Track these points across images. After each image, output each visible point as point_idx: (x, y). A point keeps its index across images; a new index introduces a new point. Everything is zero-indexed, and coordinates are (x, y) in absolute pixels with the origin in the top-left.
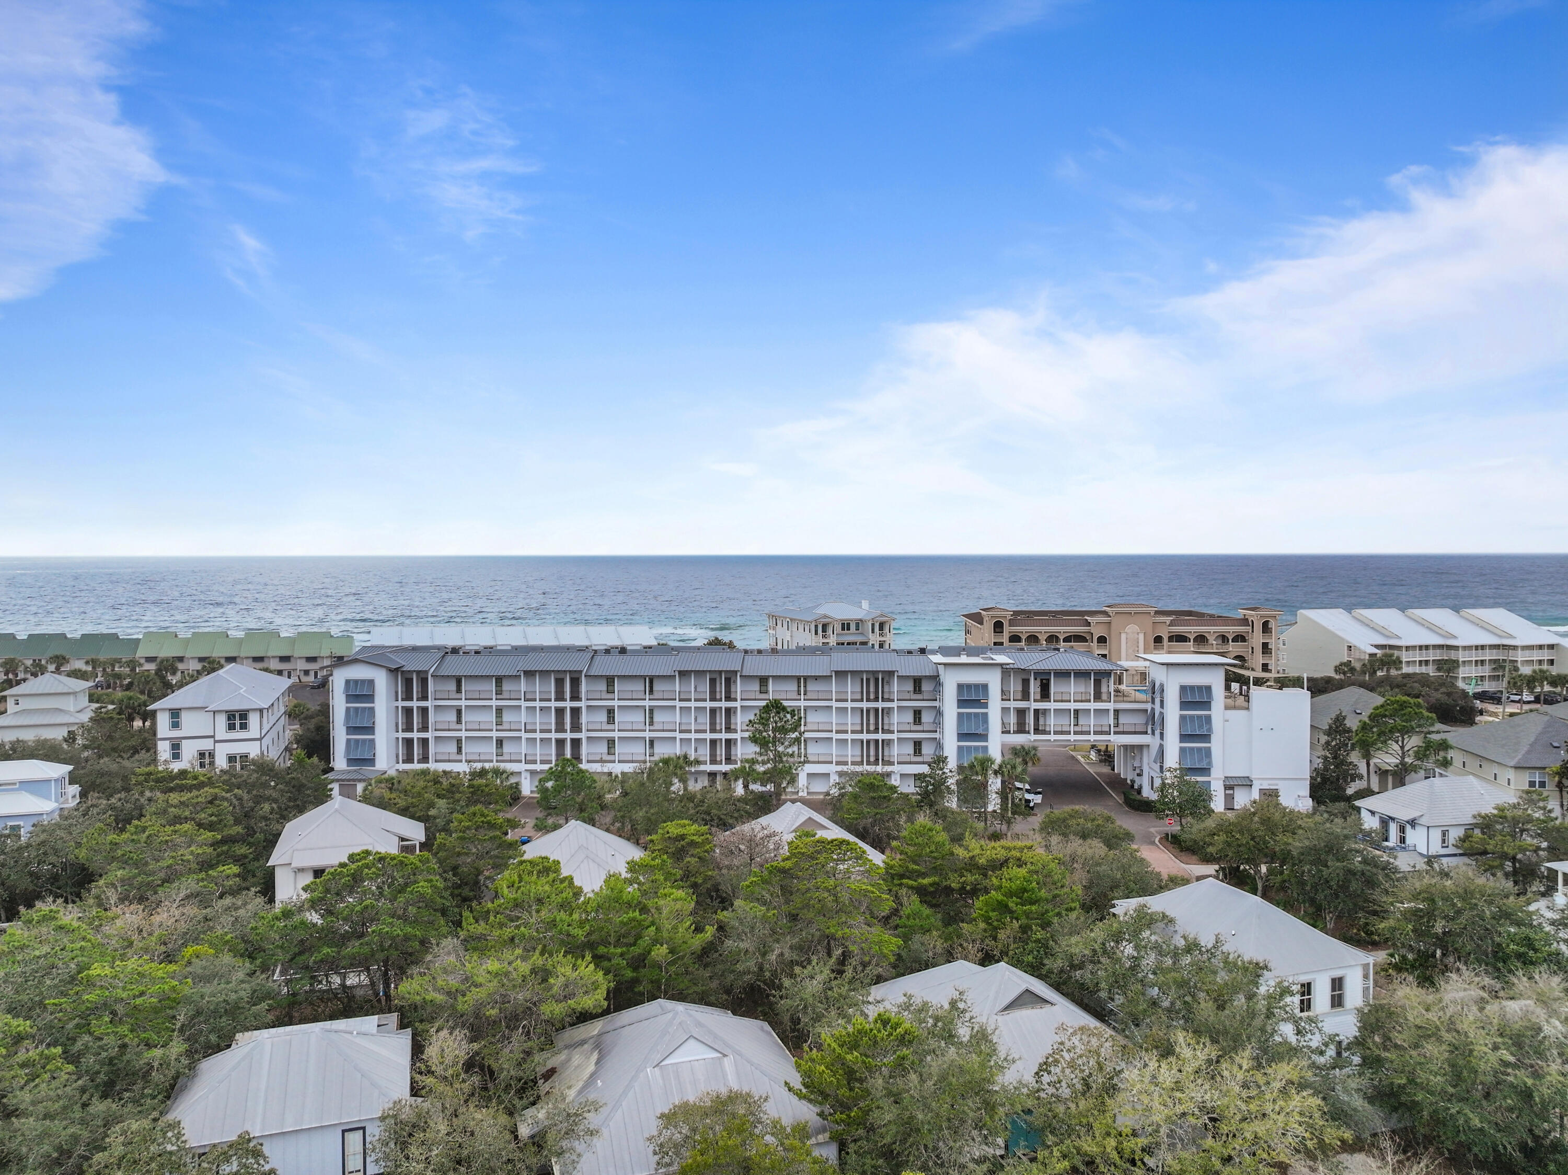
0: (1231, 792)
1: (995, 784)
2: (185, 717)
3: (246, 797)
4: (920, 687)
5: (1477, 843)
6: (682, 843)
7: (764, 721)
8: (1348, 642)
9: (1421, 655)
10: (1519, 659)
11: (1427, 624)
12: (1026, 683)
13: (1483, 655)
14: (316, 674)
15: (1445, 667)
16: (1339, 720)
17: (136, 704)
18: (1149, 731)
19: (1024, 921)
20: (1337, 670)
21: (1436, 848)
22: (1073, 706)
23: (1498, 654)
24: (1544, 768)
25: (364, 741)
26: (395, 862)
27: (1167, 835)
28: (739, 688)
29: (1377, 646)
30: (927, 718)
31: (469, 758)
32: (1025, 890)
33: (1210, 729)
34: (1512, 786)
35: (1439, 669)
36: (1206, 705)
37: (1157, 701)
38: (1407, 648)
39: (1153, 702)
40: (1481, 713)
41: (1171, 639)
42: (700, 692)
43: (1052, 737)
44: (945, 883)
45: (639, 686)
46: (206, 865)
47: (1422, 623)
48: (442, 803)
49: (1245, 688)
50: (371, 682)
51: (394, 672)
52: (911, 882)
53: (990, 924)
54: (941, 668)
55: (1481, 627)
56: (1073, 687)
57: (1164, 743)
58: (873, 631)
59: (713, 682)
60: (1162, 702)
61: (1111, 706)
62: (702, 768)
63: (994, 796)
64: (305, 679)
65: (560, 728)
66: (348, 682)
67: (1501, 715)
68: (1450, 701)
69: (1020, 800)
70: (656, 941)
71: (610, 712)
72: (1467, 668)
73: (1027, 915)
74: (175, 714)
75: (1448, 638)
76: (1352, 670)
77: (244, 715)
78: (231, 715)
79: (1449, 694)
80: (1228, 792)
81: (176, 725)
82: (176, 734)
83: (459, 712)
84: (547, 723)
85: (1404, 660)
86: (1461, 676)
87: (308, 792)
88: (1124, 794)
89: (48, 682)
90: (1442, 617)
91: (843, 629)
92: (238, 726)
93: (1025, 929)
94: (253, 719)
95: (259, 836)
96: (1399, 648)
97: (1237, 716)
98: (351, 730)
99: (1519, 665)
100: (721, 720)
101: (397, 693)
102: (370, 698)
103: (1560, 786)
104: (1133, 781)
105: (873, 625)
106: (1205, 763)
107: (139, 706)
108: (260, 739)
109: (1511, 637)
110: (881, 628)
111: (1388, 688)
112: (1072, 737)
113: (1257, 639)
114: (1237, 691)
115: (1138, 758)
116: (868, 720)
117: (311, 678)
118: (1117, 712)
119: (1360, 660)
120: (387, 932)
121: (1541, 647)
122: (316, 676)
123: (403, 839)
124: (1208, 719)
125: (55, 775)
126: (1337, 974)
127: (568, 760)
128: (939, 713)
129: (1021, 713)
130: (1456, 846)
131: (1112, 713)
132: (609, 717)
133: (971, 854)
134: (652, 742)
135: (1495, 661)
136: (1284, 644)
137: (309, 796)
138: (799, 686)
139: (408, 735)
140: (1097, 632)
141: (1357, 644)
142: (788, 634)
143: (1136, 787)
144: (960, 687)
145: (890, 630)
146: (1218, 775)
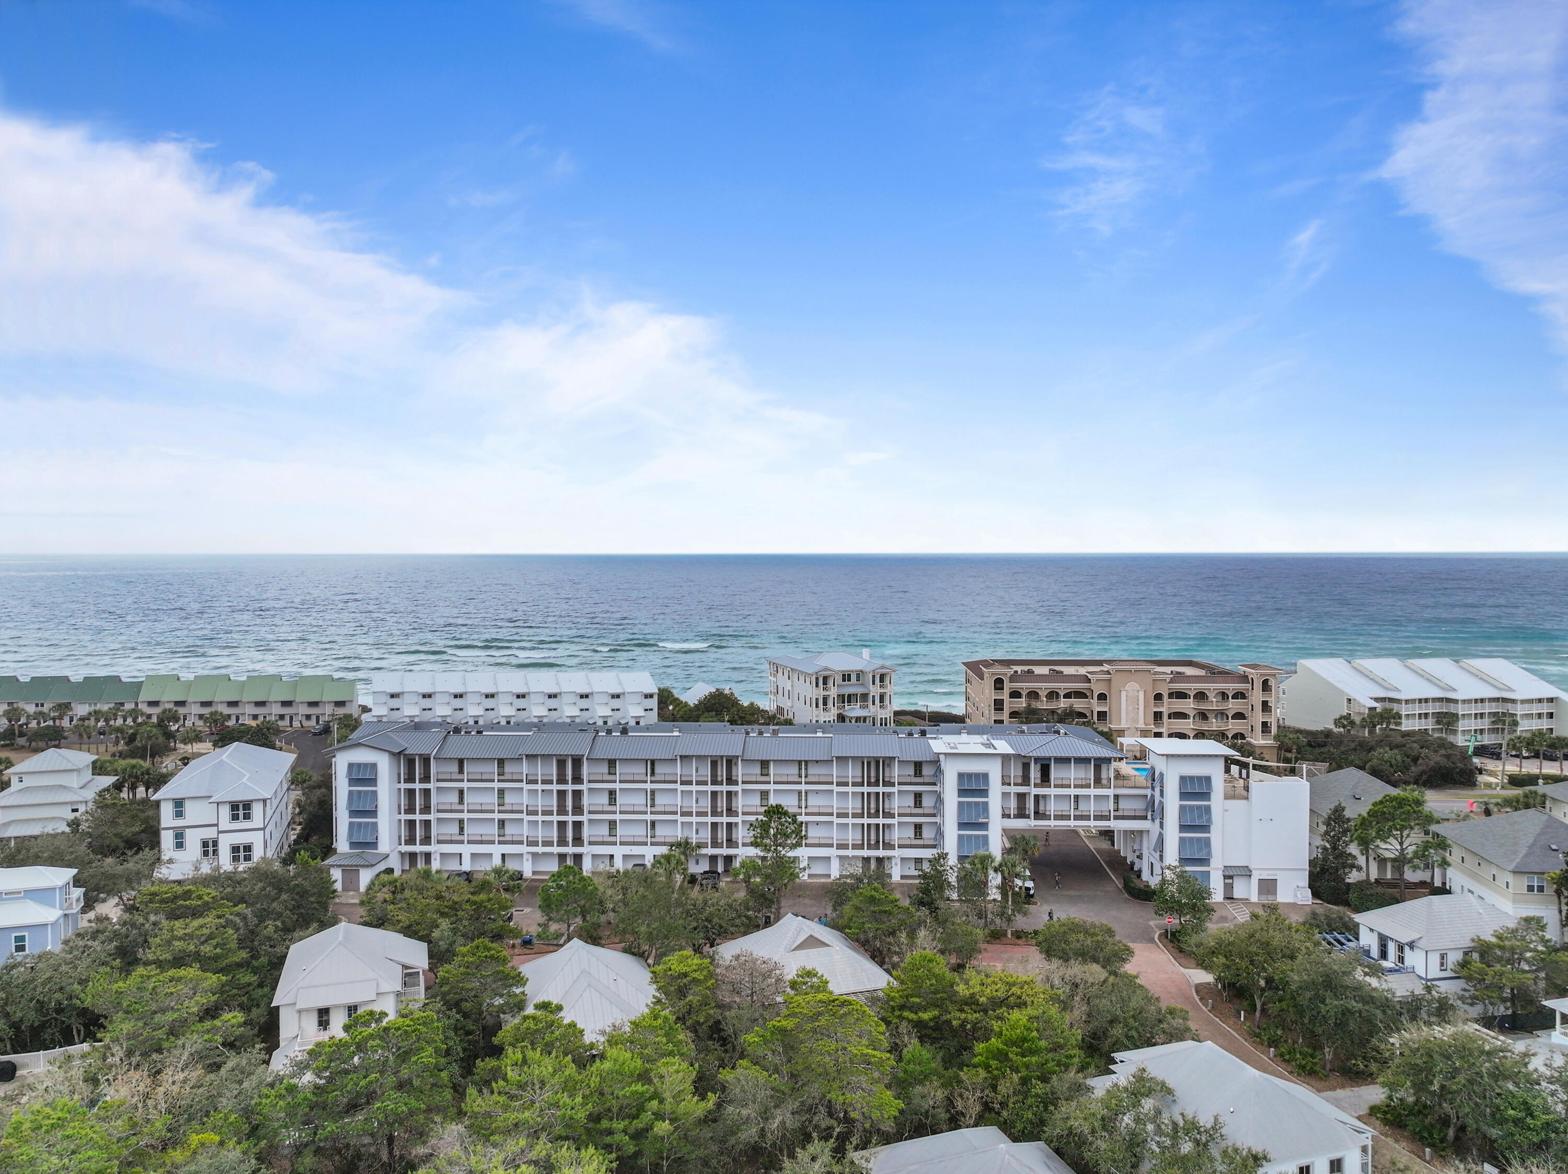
0: (1230, 881)
1: (995, 880)
2: (189, 807)
3: (248, 912)
4: (921, 771)
5: (1475, 972)
6: (685, 981)
7: (764, 826)
8: (1347, 695)
9: (1420, 708)
10: (1519, 713)
11: (1427, 676)
12: (1026, 767)
13: (1483, 708)
14: (318, 718)
15: (1445, 720)
16: (1338, 812)
17: (139, 773)
18: (1149, 817)
19: (1024, 1073)
20: (1337, 722)
21: (1434, 971)
22: (1073, 792)
23: (1497, 707)
24: (1543, 873)
25: (367, 824)
26: (400, 1032)
27: (1167, 931)
28: (740, 771)
29: (1377, 700)
30: (927, 802)
31: (471, 838)
32: (1025, 1040)
33: (1209, 820)
34: (1511, 890)
35: (1438, 723)
36: (1206, 796)
37: (1157, 790)
38: (1407, 702)
39: (1153, 789)
40: (1481, 771)
41: (1171, 695)
42: (701, 776)
43: (1052, 823)
44: (944, 1018)
45: (639, 770)
46: (210, 1013)
47: (1421, 674)
48: (445, 924)
49: (1244, 772)
50: (374, 766)
51: (396, 756)
52: (912, 1016)
53: (989, 1072)
54: (942, 757)
55: (1481, 678)
56: (1073, 773)
57: (1164, 832)
58: (874, 683)
59: (714, 764)
60: (1162, 792)
61: (1110, 792)
62: (704, 851)
63: (994, 890)
64: (306, 723)
65: (562, 810)
66: (351, 766)
67: (1500, 774)
68: (1449, 765)
69: (1020, 888)
70: (659, 1116)
71: (612, 793)
72: (1466, 721)
73: (1027, 1066)
74: (179, 804)
75: (1448, 690)
76: (1352, 723)
77: (247, 806)
78: (234, 806)
79: (1448, 757)
80: (1227, 881)
81: (179, 814)
82: (180, 823)
83: (461, 792)
84: (549, 806)
85: (1403, 713)
86: (1460, 729)
87: (312, 899)
88: (1124, 880)
89: (51, 758)
90: (1441, 667)
91: (844, 680)
92: (241, 816)
93: (1024, 1081)
94: (257, 810)
95: (264, 960)
96: (1398, 701)
97: (1237, 805)
98: (354, 813)
99: (1518, 719)
100: (722, 804)
101: (399, 775)
102: (373, 781)
103: (1558, 893)
104: (1133, 864)
105: (874, 677)
106: (1204, 852)
107: (142, 774)
108: (264, 829)
109: (1510, 690)
110: (882, 680)
111: (1387, 748)
112: (1072, 823)
113: (1257, 697)
114: (1237, 776)
115: (1138, 840)
116: (869, 803)
117: (313, 722)
118: (1117, 797)
119: (1360, 713)
120: (392, 1109)
121: (1540, 701)
122: (318, 722)
123: (405, 967)
124: (1208, 809)
125: (60, 883)
126: (1335, 1156)
127: (570, 867)
128: (939, 800)
129: (1021, 797)
130: (1455, 972)
131: (1112, 799)
132: (610, 799)
133: (971, 991)
134: (653, 824)
135: (1495, 714)
136: (1284, 693)
137: (312, 903)
138: (800, 769)
139: (410, 817)
140: (1098, 689)
141: (1357, 698)
142: (789, 683)
143: (1136, 869)
144: (961, 776)
145: (890, 682)
146: (1217, 866)
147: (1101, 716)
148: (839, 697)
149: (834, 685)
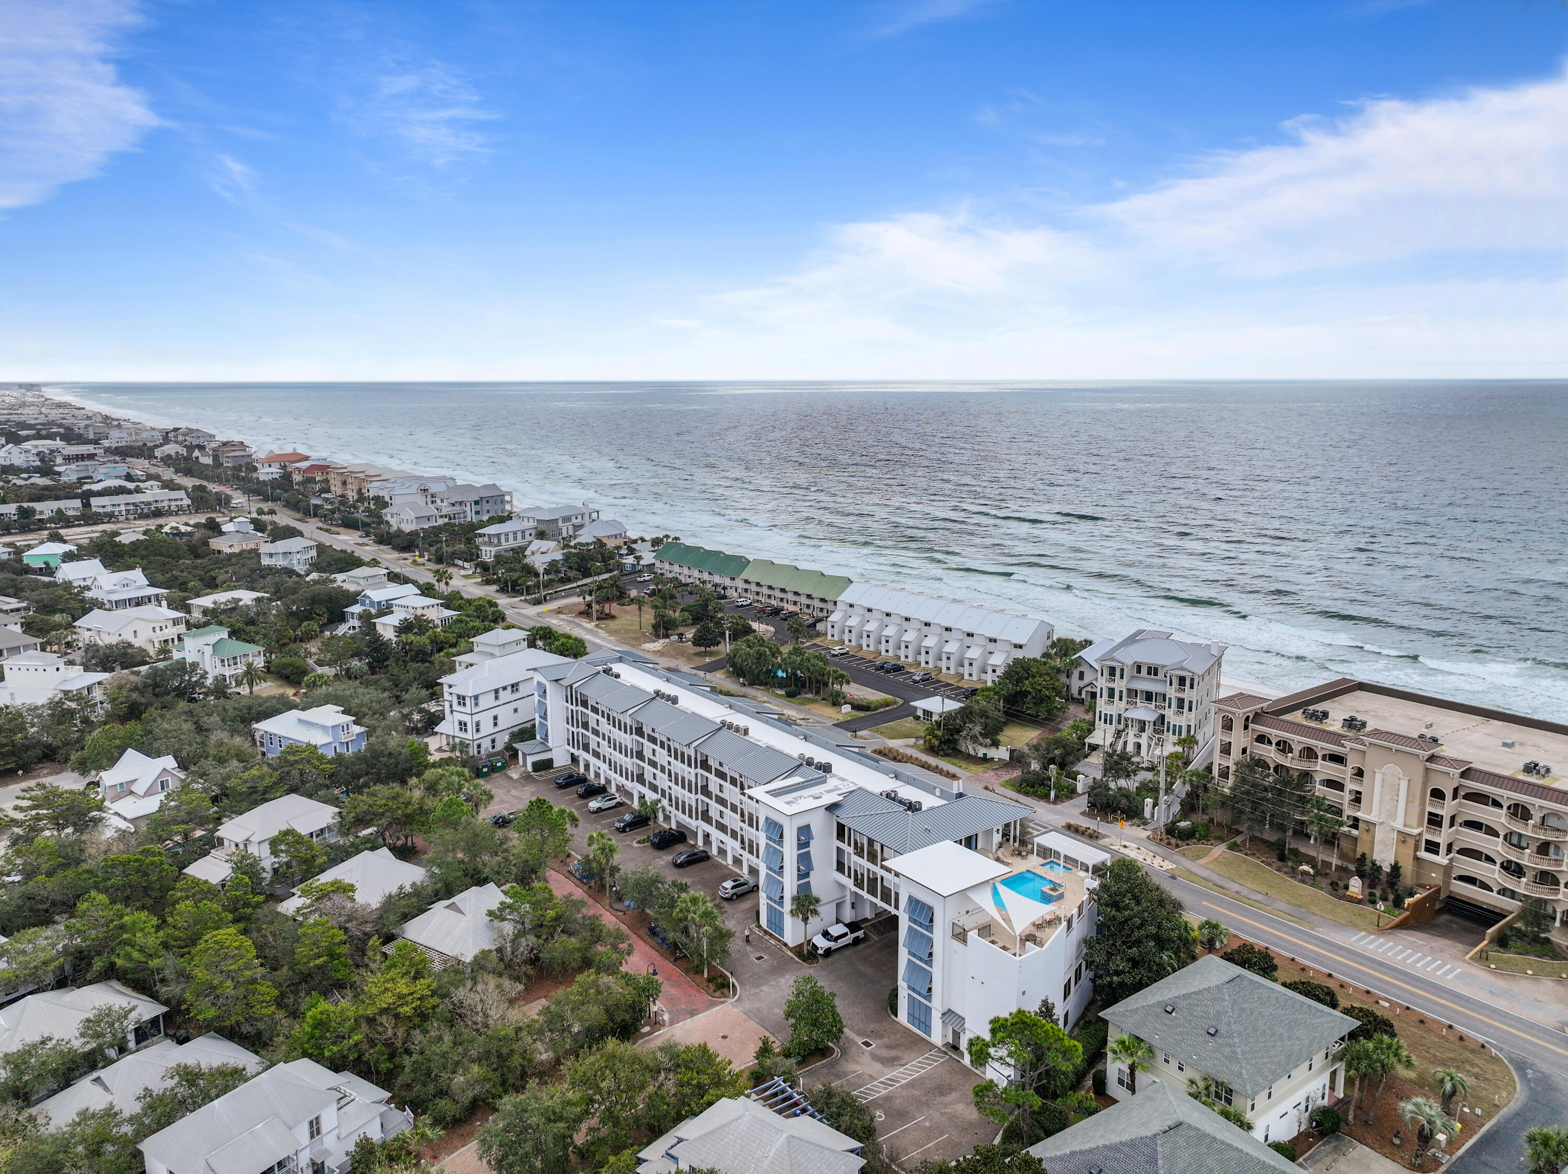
33: (932, 954)
41: (1468, 796)
50: (545, 687)
58: (1170, 685)
105: (1171, 677)
110: (1181, 683)
124: (931, 942)
140: (1352, 761)
145: (1192, 687)
146: (937, 1006)
147: (1357, 798)
148: (1129, 691)
149: (1122, 677)
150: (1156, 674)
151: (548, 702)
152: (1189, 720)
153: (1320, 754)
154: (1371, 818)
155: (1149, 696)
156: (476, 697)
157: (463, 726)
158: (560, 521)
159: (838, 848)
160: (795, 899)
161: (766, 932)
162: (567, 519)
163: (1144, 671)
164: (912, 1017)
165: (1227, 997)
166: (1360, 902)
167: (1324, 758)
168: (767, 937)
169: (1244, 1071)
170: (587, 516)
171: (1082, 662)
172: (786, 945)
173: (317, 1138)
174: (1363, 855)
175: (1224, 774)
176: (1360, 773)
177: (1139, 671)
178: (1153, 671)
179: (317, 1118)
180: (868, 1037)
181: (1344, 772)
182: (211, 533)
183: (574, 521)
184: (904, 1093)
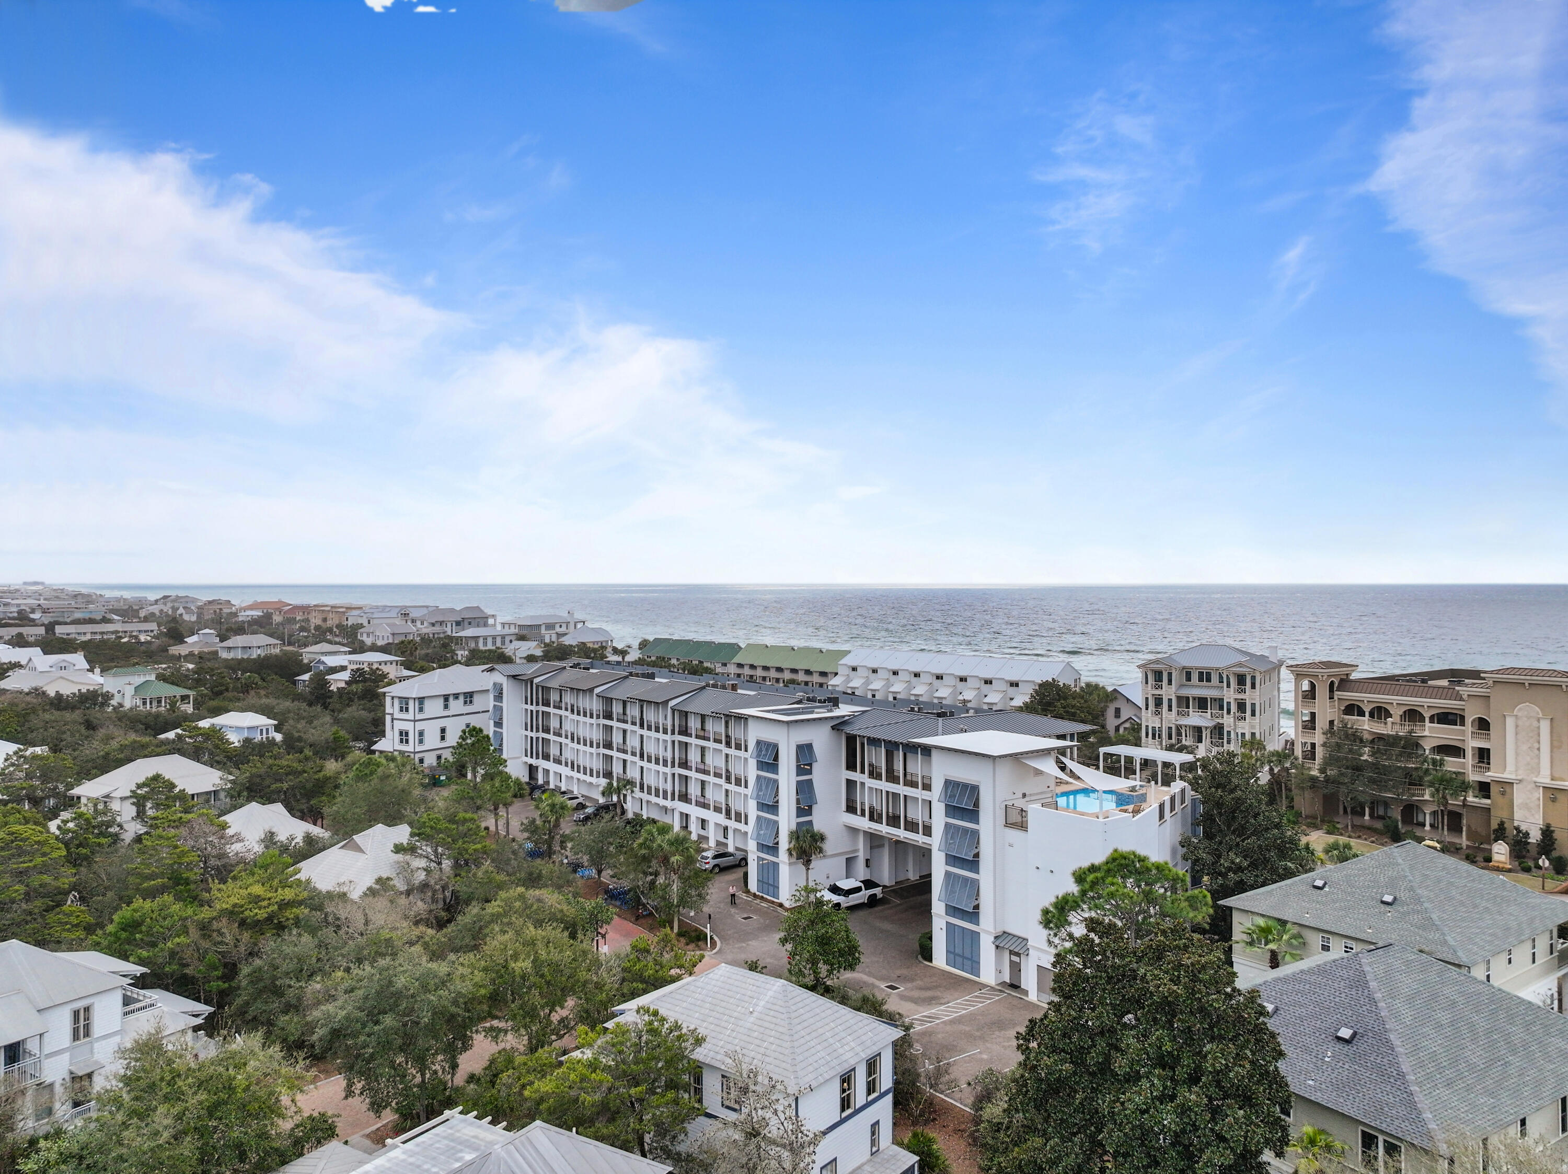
25: (499, 733)
36: (974, 815)
50: (502, 686)
58: (1228, 686)
66: (494, 684)
77: (407, 701)
78: (401, 701)
92: (404, 709)
98: (495, 723)
101: (527, 698)
102: (501, 699)
105: (1228, 677)
124: (976, 837)
140: (1473, 711)
145: (1253, 686)
146: (987, 927)
147: (1483, 755)
148: (1179, 698)
149: (1170, 682)
150: (1209, 680)
151: (504, 705)
152: (1253, 727)
153: (1427, 715)
154: (1508, 775)
155: (1202, 704)
156: (421, 700)
157: (404, 736)
158: (543, 628)
159: (848, 781)
160: (795, 836)
161: (755, 895)
162: (550, 626)
163: (1195, 677)
164: (953, 956)
165: (1400, 861)
166: (1510, 871)
167: (1432, 721)
168: (758, 901)
169: (1448, 938)
170: (572, 626)
171: (1118, 696)
172: (781, 905)
173: (83, 1041)
174: (1502, 824)
175: (1311, 754)
176: (1483, 725)
177: (1189, 678)
178: (1205, 676)
179: (87, 1009)
180: (894, 981)
181: (1463, 733)
182: (171, 642)
183: (558, 629)
184: (948, 1028)
